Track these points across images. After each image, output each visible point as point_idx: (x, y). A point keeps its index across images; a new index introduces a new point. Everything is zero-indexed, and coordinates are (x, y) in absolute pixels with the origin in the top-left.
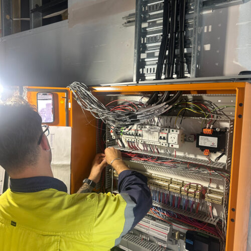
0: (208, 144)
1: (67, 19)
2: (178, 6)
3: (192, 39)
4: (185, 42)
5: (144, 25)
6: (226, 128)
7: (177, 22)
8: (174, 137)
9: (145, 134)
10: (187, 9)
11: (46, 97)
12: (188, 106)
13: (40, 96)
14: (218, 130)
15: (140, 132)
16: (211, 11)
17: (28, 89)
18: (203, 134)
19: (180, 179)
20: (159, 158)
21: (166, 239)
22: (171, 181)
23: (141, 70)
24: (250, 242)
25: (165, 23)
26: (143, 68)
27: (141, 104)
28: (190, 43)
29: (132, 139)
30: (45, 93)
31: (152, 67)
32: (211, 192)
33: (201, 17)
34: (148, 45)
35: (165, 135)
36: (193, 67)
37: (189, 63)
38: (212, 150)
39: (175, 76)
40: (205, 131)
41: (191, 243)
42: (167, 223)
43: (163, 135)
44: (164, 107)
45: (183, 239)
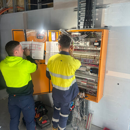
0: (96, 45)
1: (53, 7)
3: (93, 17)
4: (91, 18)
5: (80, 12)
6: (101, 41)
7: (89, 12)
8: (88, 43)
10: (92, 9)
11: (53, 33)
12: (92, 35)
13: (52, 33)
14: (99, 41)
15: (79, 43)
16: (98, 10)
17: (49, 31)
18: (95, 42)
19: (89, 55)
20: (84, 50)
21: (85, 71)
22: (87, 56)
24: (106, 69)
25: (86, 12)
26: (79, 24)
27: (79, 35)
28: (92, 18)
29: (76, 45)
30: (53, 32)
31: (82, 24)
32: (97, 57)
33: (95, 11)
34: (81, 18)
35: (86, 43)
36: (93, 25)
37: (92, 23)
39: (88, 27)
40: (96, 41)
41: (92, 71)
42: (85, 67)
43: (85, 43)
44: (86, 36)
45: (89, 70)
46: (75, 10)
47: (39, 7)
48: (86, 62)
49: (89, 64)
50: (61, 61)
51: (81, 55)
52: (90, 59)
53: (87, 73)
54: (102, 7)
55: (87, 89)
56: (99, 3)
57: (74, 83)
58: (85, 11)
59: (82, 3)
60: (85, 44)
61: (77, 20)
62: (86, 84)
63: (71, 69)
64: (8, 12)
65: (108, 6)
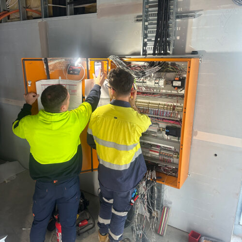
0: (177, 85)
1: (96, 12)
2: (164, 16)
3: (171, 34)
4: (168, 35)
5: (146, 23)
6: (185, 78)
7: (164, 24)
8: (162, 82)
9: (147, 82)
10: (169, 18)
11: (98, 64)
12: (168, 67)
13: (96, 63)
14: (181, 78)
15: (145, 81)
16: (180, 20)
17: (90, 60)
18: (175, 80)
19: (164, 103)
20: (153, 94)
21: (156, 131)
22: (159, 104)
23: (144, 48)
25: (158, 24)
26: (146, 46)
27: (144, 66)
28: (170, 36)
29: (140, 84)
30: (98, 61)
31: (151, 47)
32: (177, 107)
33: (176, 22)
36: (172, 48)
37: (169, 46)
38: (179, 87)
39: (162, 52)
40: (176, 79)
41: (168, 131)
42: (157, 124)
43: (157, 82)
44: (157, 68)
45: (164, 131)
46: (137, 20)
47: (68, 12)
48: (158, 115)
49: (164, 119)
50: (116, 118)
51: (149, 103)
52: (166, 111)
53: (160, 135)
54: (187, 16)
55: (160, 164)
56: (181, 9)
57: (137, 156)
58: (156, 22)
59: (151, 7)
60: (155, 83)
61: (141, 38)
62: (158, 154)
63: (133, 134)
64: (9, 19)
65: (198, 13)
